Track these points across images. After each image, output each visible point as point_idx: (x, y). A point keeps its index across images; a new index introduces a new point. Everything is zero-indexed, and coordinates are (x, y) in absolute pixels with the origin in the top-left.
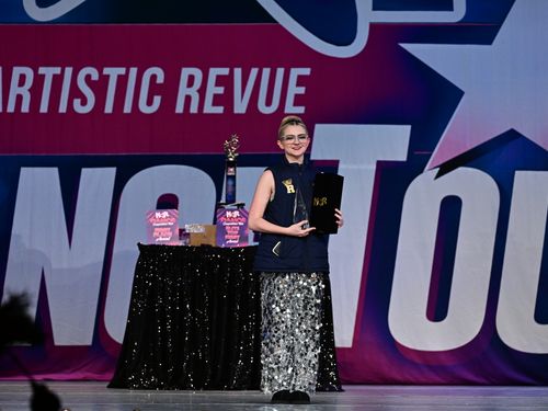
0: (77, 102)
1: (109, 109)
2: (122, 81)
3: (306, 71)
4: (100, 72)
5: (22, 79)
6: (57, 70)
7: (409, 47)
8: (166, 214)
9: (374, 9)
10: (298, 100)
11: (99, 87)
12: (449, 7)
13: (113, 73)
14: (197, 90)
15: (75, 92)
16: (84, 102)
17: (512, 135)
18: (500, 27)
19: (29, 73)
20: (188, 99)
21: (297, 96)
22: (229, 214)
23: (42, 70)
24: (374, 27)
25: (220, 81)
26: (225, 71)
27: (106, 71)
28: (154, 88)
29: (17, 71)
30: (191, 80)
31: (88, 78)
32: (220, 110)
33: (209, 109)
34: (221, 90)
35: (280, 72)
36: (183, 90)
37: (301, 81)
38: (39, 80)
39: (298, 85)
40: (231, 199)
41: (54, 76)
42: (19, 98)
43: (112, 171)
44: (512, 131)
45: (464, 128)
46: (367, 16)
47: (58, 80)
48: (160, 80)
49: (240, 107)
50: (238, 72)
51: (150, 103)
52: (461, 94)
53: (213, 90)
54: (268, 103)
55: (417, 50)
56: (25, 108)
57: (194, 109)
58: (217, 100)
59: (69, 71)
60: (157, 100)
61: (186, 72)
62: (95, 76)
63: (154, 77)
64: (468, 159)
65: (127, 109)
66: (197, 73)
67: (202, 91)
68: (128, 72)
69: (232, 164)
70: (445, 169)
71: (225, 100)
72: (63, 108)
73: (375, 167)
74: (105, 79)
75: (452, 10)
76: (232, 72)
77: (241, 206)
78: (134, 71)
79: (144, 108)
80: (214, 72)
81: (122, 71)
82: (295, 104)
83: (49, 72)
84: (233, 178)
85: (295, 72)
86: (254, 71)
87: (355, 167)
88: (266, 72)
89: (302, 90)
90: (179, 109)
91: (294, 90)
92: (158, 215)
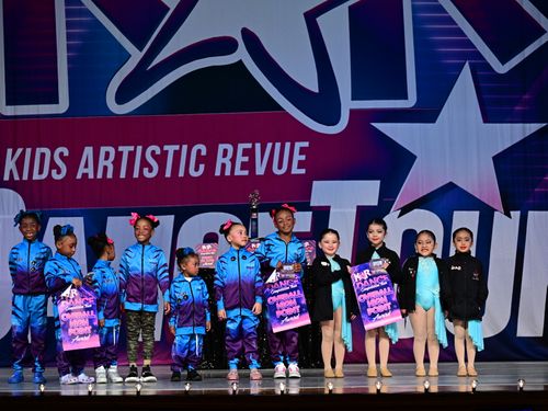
0: (146, 170)
1: (168, 174)
2: (177, 154)
3: (306, 144)
4: (162, 148)
5: (107, 154)
6: (132, 148)
7: (377, 125)
8: (209, 246)
9: (353, 99)
10: (301, 165)
11: (161, 159)
12: (405, 97)
13: (171, 149)
14: (230, 159)
15: (144, 163)
16: (151, 170)
17: (451, 186)
18: (440, 111)
19: (111, 150)
20: (223, 166)
21: (300, 162)
22: (253, 245)
23: (121, 149)
24: (353, 112)
25: (246, 152)
26: (249, 146)
27: (166, 148)
28: (200, 159)
29: (103, 150)
30: (225, 152)
31: (153, 153)
32: (246, 173)
33: (238, 172)
34: (246, 159)
35: (288, 145)
36: (220, 160)
37: (302, 151)
38: (119, 155)
39: (300, 154)
40: (255, 235)
41: (130, 153)
42: (105, 168)
43: (171, 218)
44: (451, 183)
45: (418, 182)
46: (348, 104)
47: (132, 155)
48: (204, 153)
49: (260, 170)
50: (258, 146)
51: (197, 169)
52: (413, 158)
53: (241, 159)
54: (280, 167)
55: (383, 127)
56: (110, 175)
57: (228, 173)
58: (244, 166)
59: (139, 148)
60: (202, 167)
61: (221, 147)
62: (158, 152)
63: (199, 151)
64: (421, 203)
65: (181, 174)
66: (230, 148)
67: (233, 160)
68: (181, 147)
69: (256, 211)
70: (405, 210)
71: (249, 165)
72: (136, 175)
73: (355, 210)
74: (165, 153)
75: (407, 98)
76: (254, 146)
77: (263, 240)
78: (185, 147)
79: (193, 173)
80: (241, 147)
81: (177, 147)
82: (299, 168)
83: (126, 150)
84: (256, 220)
85: (298, 145)
86: (270, 145)
87: (342, 210)
88: (278, 145)
89: (303, 158)
90: (218, 173)
91: (298, 157)
92: (204, 247)
